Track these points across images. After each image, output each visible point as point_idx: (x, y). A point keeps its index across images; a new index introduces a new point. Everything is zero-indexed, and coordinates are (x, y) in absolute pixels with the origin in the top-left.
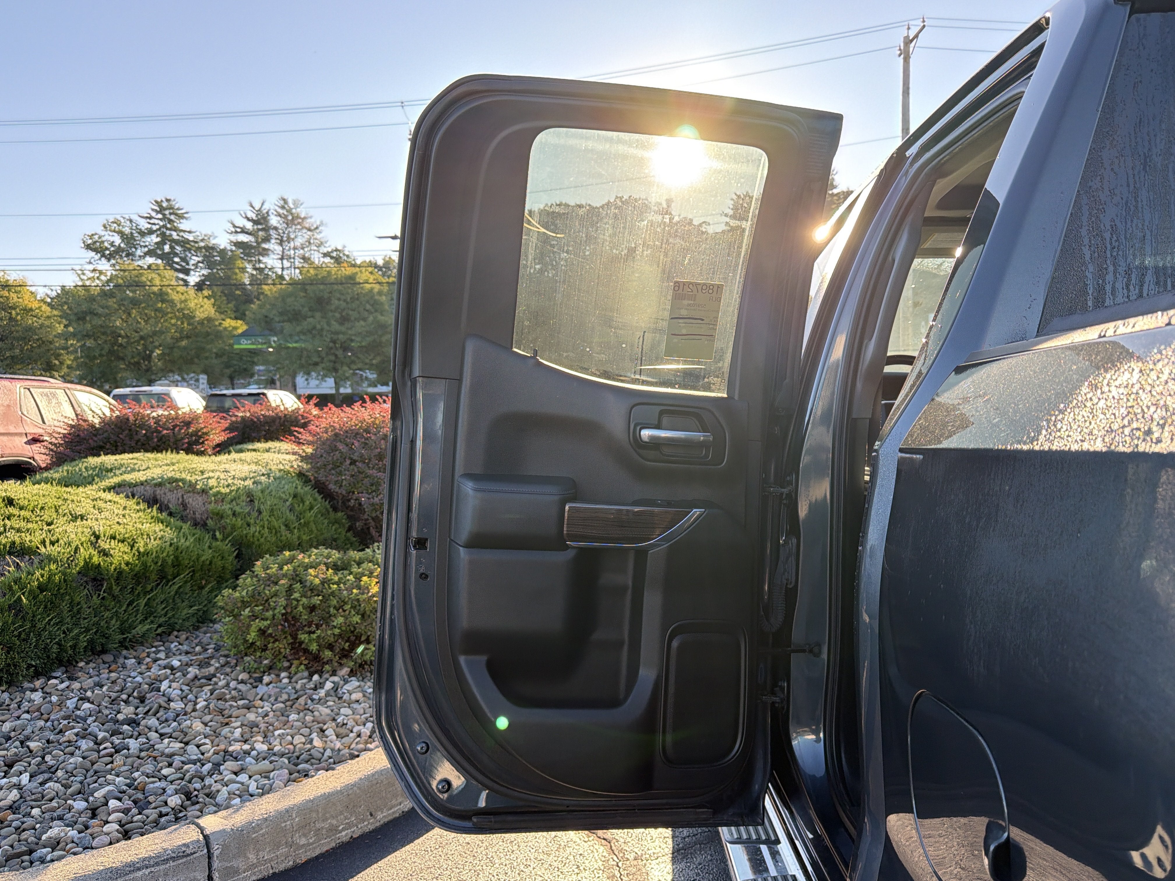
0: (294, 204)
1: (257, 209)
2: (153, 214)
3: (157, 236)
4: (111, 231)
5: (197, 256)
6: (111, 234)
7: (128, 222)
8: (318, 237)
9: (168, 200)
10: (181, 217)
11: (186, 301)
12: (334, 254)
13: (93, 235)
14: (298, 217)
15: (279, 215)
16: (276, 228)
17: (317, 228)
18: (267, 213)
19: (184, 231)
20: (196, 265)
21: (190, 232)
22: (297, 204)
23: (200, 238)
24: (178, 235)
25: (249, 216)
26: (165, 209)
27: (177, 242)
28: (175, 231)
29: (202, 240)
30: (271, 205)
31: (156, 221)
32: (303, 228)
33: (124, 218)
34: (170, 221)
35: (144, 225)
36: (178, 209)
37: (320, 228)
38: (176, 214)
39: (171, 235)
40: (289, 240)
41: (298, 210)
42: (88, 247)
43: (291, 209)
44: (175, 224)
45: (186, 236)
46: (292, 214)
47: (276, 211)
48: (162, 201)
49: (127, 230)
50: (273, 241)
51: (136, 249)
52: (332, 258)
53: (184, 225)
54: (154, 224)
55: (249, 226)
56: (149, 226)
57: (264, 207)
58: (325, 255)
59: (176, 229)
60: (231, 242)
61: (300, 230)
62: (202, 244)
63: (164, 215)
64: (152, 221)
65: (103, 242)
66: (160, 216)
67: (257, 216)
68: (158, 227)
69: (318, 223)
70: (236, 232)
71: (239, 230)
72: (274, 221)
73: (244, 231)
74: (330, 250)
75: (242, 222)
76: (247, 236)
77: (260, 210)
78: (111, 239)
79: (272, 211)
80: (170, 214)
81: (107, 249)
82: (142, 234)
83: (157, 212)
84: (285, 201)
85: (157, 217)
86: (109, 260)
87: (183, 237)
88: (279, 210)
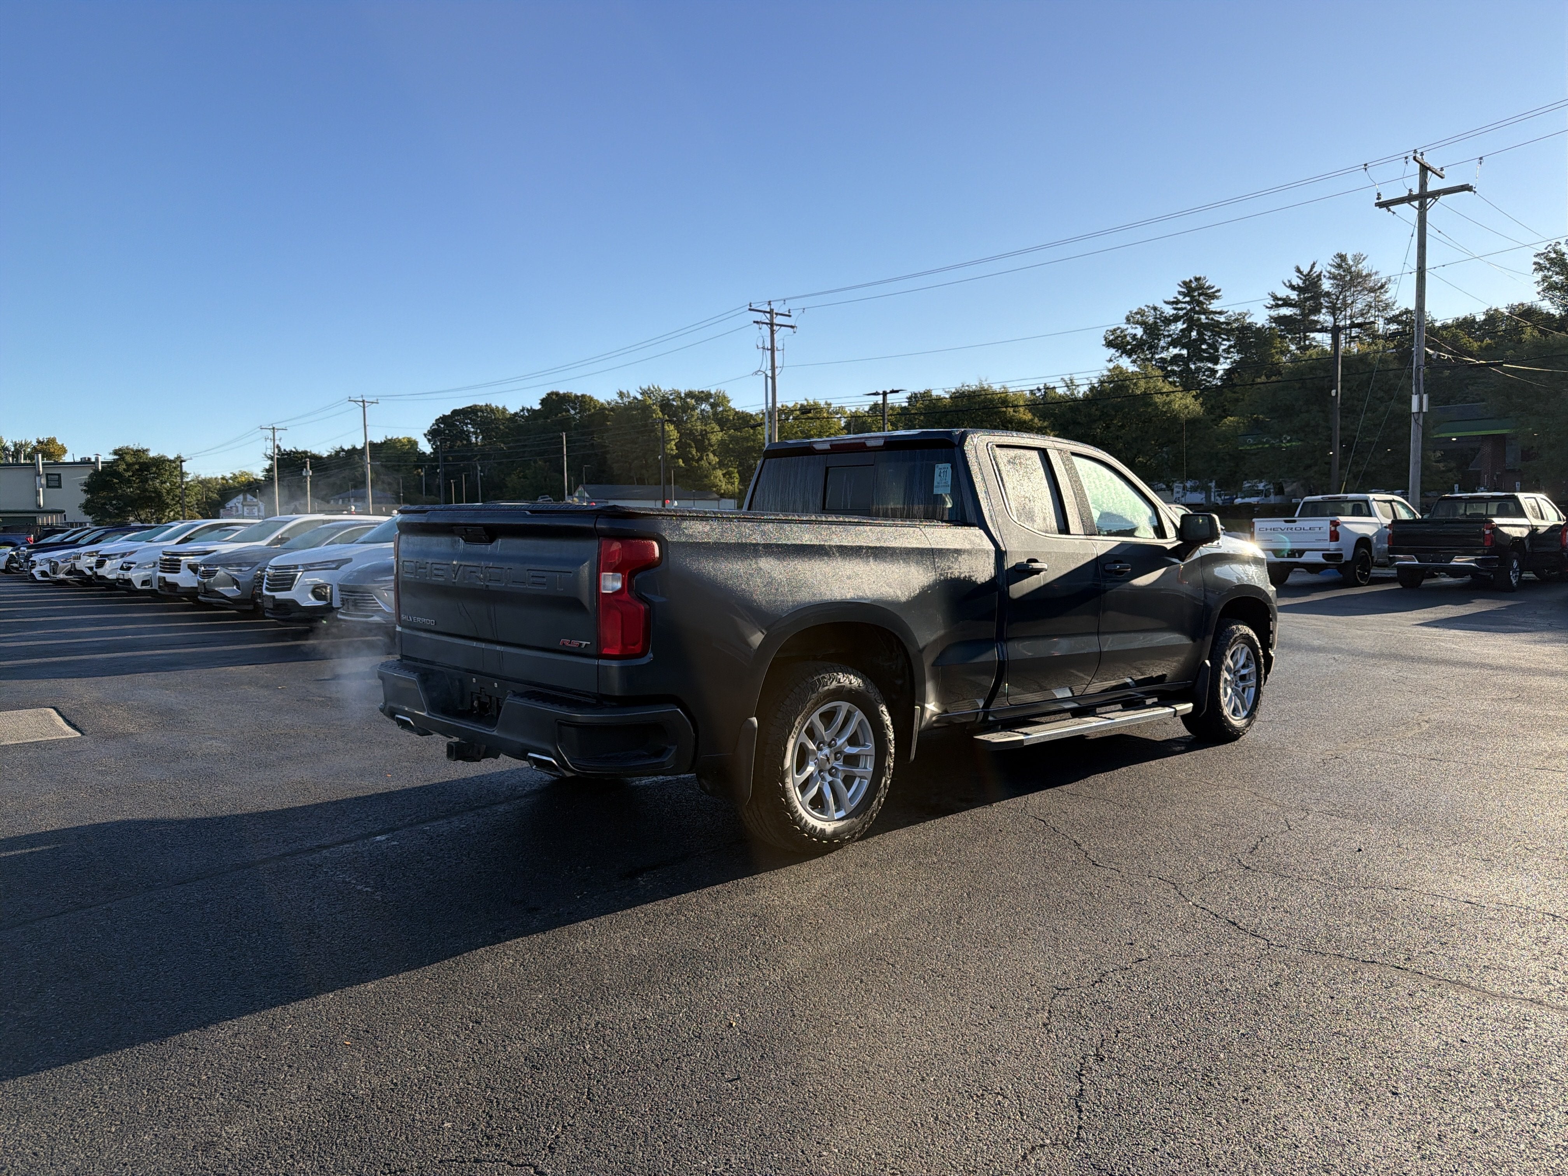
0: (1353, 261)
1: (1305, 272)
2: (1180, 298)
3: (1184, 323)
4: (1134, 323)
5: (1228, 340)
6: (1134, 326)
7: (1152, 311)
8: (1384, 298)
9: (1197, 279)
10: (1212, 297)
12: (1404, 318)
13: (1115, 330)
14: (1359, 275)
15: (1334, 277)
16: (1328, 294)
17: (1382, 287)
18: (1319, 276)
19: (1215, 313)
20: (1227, 351)
21: (1221, 313)
22: (1358, 259)
23: (1233, 318)
24: (1207, 318)
25: (1294, 283)
26: (1195, 290)
27: (1206, 327)
28: (1204, 314)
29: (1237, 320)
30: (1325, 265)
31: (1184, 306)
32: (1364, 289)
33: (1148, 307)
34: (1200, 303)
35: (1169, 311)
36: (1210, 288)
37: (1386, 286)
38: (1206, 295)
39: (1199, 319)
40: (1345, 305)
41: (1360, 266)
42: (1110, 344)
43: (1350, 267)
44: (1205, 306)
45: (1217, 317)
46: (1350, 273)
47: (1330, 273)
48: (1191, 281)
49: (1151, 320)
50: (1324, 311)
51: (1160, 340)
52: (1399, 323)
53: (1215, 305)
54: (1181, 309)
55: (1294, 295)
56: (1175, 312)
57: (1315, 270)
58: (1389, 321)
59: (1205, 312)
60: (1271, 317)
61: (1360, 292)
62: (1235, 325)
63: (1192, 297)
64: (1179, 306)
65: (1125, 336)
66: (1187, 299)
67: (1303, 283)
68: (1184, 311)
69: (1383, 281)
70: (1278, 306)
71: (1280, 302)
72: (1327, 285)
73: (1287, 303)
74: (1397, 312)
75: (1284, 292)
76: (1291, 309)
77: (1308, 275)
78: (1133, 331)
79: (1324, 273)
80: (1200, 295)
81: (1128, 343)
82: (1168, 321)
83: (1185, 295)
84: (1342, 257)
85: (1184, 300)
86: (1130, 357)
87: (1212, 319)
88: (1333, 270)
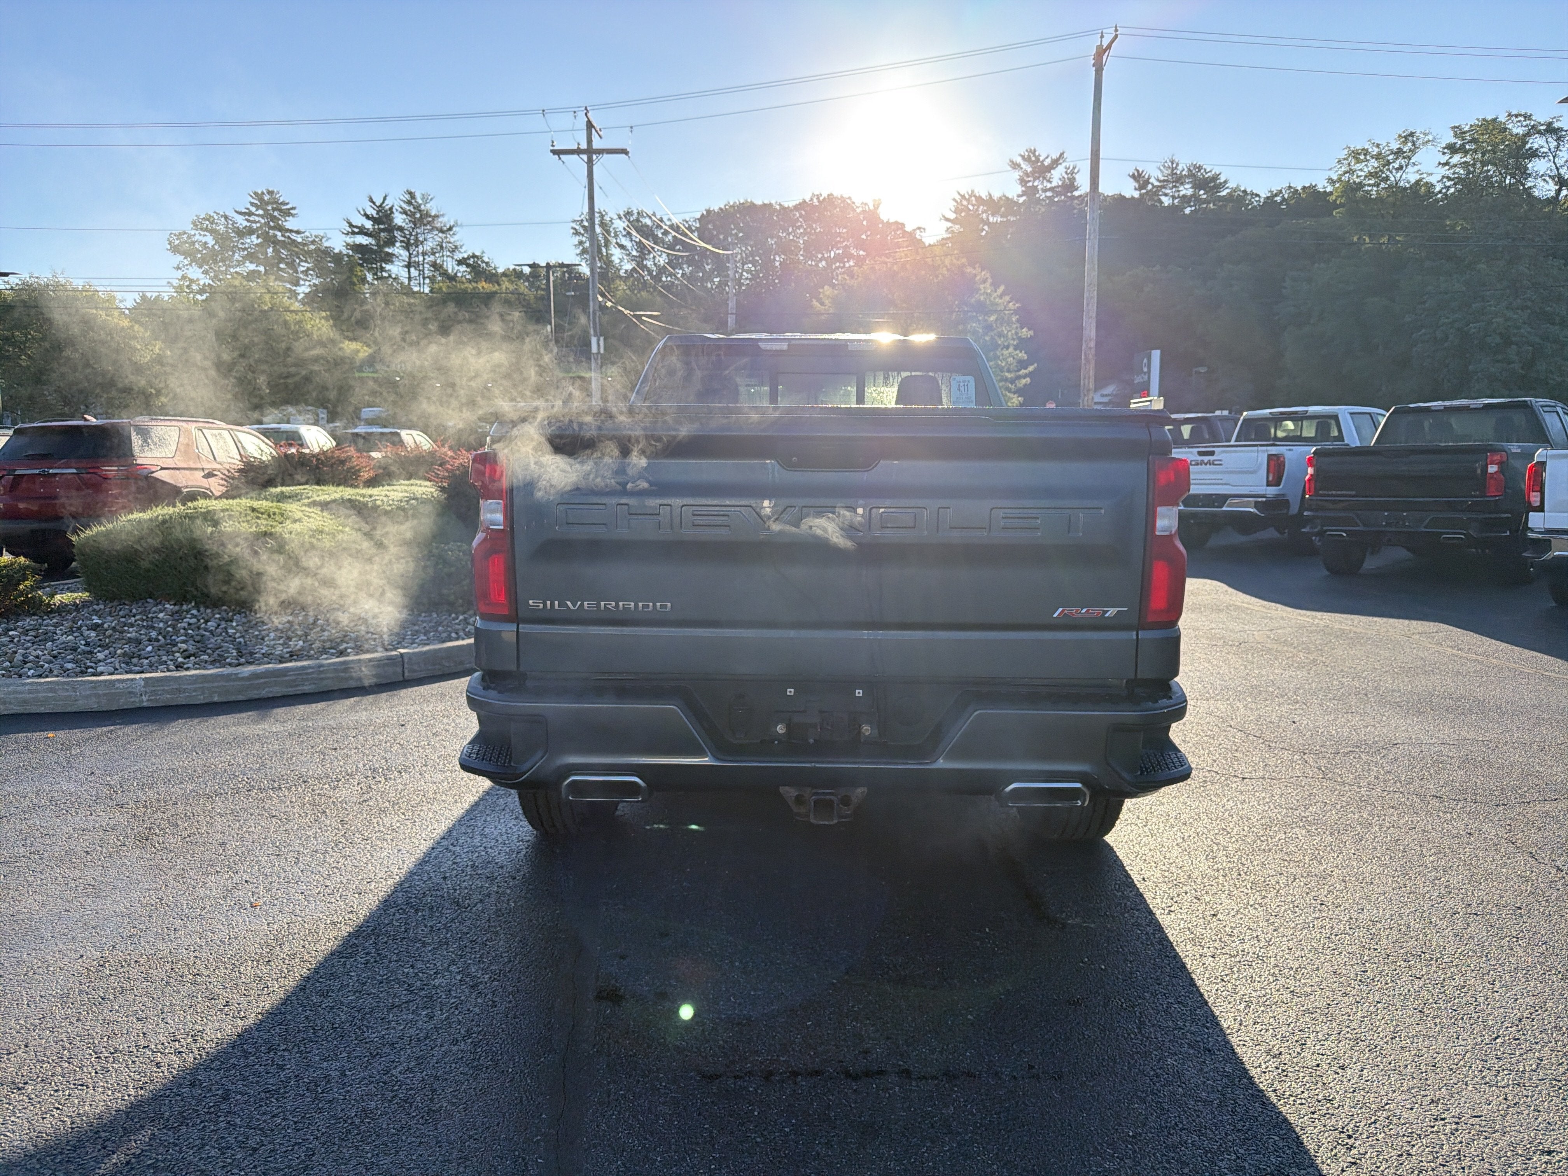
0: (422, 199)
1: (378, 204)
2: (253, 209)
3: (258, 237)
4: (201, 229)
5: (306, 261)
6: (202, 233)
7: (223, 219)
8: (452, 240)
9: (270, 193)
10: (288, 213)
11: (300, 322)
12: (471, 261)
13: (180, 234)
14: (428, 215)
15: (405, 212)
16: (401, 229)
17: (450, 229)
18: (391, 209)
19: (291, 231)
20: (306, 272)
21: (298, 232)
22: (426, 199)
23: (310, 240)
24: (283, 236)
25: (368, 213)
26: (267, 203)
27: (284, 244)
28: (280, 231)
29: (313, 242)
30: (396, 201)
31: (257, 219)
32: (434, 228)
33: (218, 214)
34: (273, 218)
35: (241, 222)
36: (284, 203)
37: (454, 229)
38: (280, 210)
39: (276, 236)
40: (417, 243)
41: (428, 205)
42: (175, 249)
43: (420, 205)
44: (280, 222)
45: (294, 236)
46: (420, 211)
47: (401, 207)
48: (263, 193)
49: (221, 228)
50: (398, 244)
51: (234, 253)
52: (468, 265)
53: (290, 223)
54: (254, 222)
55: (369, 225)
56: (248, 224)
57: (386, 202)
58: (460, 262)
59: (281, 229)
60: (348, 244)
61: (431, 231)
62: (312, 247)
63: (266, 210)
64: (251, 218)
65: (194, 243)
66: (261, 212)
67: (377, 214)
68: (258, 225)
69: (452, 224)
70: (353, 233)
71: (356, 230)
72: (399, 219)
73: (362, 231)
74: (466, 256)
75: (359, 221)
76: (366, 238)
77: (381, 206)
78: (204, 239)
79: (396, 207)
80: (274, 209)
81: (200, 252)
82: (242, 233)
83: (257, 207)
84: (412, 195)
85: (257, 213)
86: (201, 267)
87: (289, 237)
88: (405, 206)
